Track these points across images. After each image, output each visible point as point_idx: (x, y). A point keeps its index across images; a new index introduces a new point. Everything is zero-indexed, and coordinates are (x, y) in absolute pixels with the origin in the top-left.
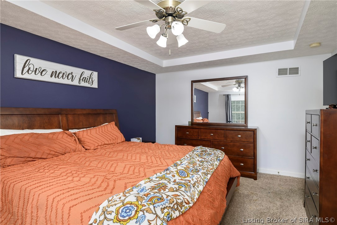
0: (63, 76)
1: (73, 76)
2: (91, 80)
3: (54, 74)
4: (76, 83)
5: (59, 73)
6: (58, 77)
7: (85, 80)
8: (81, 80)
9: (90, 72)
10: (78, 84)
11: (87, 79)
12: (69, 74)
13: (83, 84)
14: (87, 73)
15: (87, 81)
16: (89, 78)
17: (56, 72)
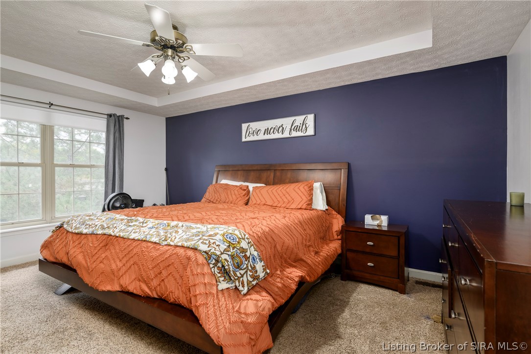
0: (273, 131)
1: (283, 128)
2: (304, 126)
3: (267, 131)
4: (286, 135)
5: (271, 129)
6: (270, 133)
7: (297, 129)
8: (292, 130)
9: (303, 117)
10: (289, 136)
11: (300, 126)
12: (279, 128)
13: (295, 134)
14: (299, 119)
15: (299, 130)
16: (301, 125)
17: (268, 128)
